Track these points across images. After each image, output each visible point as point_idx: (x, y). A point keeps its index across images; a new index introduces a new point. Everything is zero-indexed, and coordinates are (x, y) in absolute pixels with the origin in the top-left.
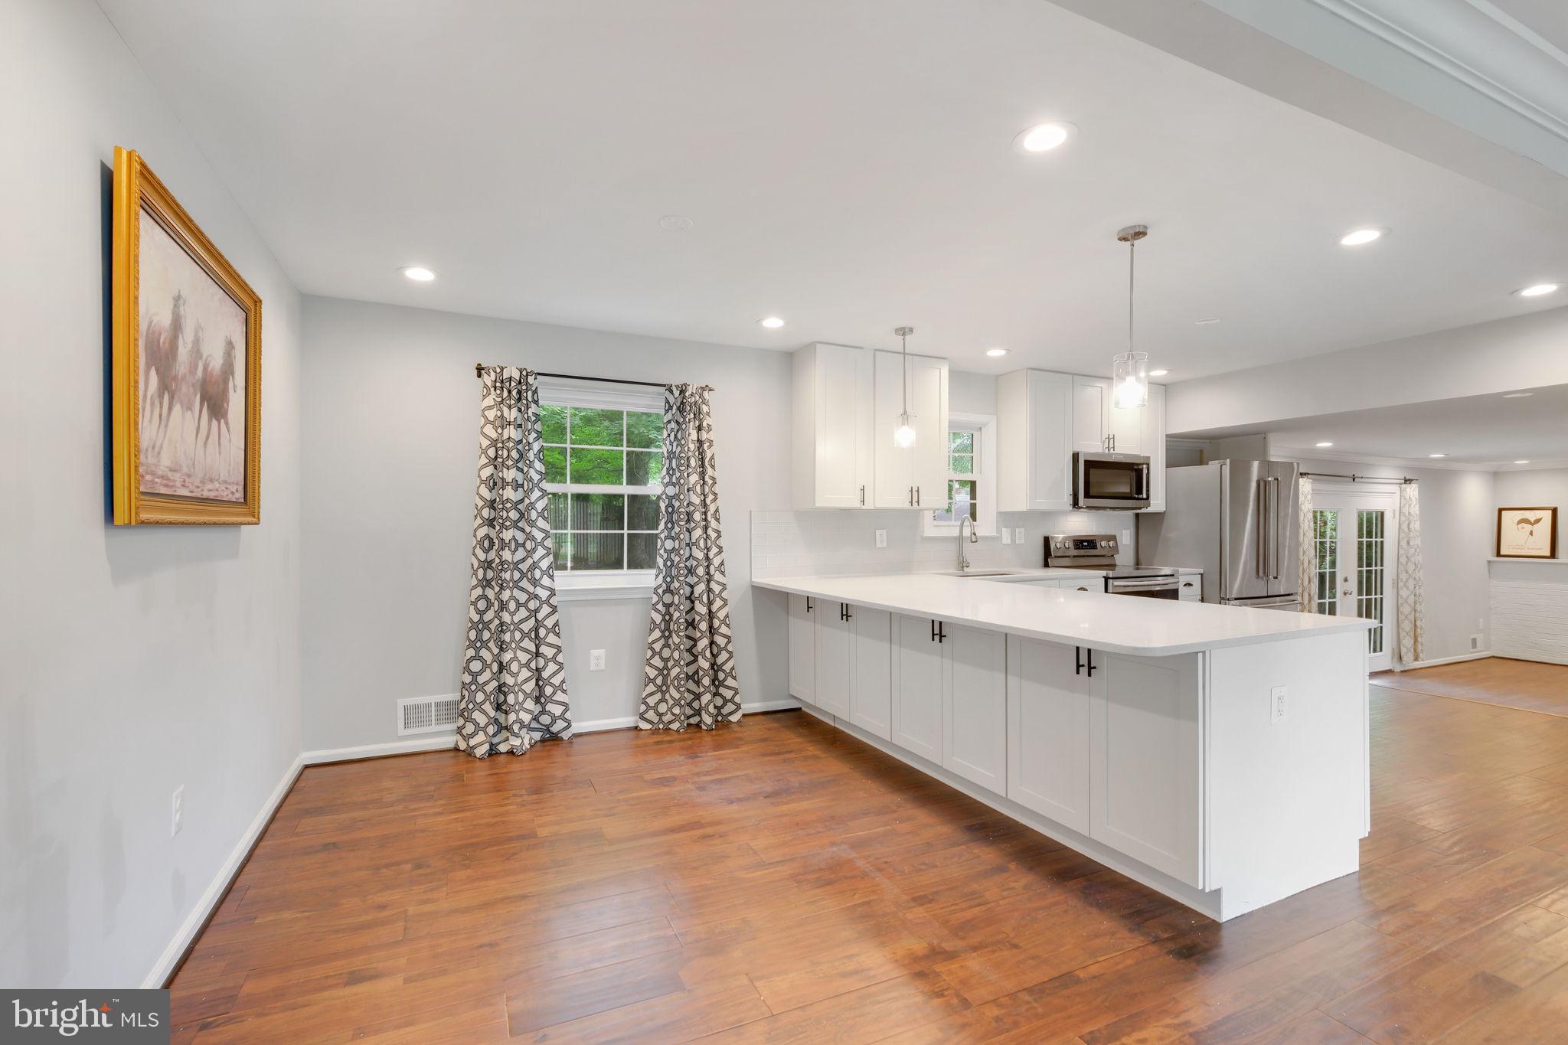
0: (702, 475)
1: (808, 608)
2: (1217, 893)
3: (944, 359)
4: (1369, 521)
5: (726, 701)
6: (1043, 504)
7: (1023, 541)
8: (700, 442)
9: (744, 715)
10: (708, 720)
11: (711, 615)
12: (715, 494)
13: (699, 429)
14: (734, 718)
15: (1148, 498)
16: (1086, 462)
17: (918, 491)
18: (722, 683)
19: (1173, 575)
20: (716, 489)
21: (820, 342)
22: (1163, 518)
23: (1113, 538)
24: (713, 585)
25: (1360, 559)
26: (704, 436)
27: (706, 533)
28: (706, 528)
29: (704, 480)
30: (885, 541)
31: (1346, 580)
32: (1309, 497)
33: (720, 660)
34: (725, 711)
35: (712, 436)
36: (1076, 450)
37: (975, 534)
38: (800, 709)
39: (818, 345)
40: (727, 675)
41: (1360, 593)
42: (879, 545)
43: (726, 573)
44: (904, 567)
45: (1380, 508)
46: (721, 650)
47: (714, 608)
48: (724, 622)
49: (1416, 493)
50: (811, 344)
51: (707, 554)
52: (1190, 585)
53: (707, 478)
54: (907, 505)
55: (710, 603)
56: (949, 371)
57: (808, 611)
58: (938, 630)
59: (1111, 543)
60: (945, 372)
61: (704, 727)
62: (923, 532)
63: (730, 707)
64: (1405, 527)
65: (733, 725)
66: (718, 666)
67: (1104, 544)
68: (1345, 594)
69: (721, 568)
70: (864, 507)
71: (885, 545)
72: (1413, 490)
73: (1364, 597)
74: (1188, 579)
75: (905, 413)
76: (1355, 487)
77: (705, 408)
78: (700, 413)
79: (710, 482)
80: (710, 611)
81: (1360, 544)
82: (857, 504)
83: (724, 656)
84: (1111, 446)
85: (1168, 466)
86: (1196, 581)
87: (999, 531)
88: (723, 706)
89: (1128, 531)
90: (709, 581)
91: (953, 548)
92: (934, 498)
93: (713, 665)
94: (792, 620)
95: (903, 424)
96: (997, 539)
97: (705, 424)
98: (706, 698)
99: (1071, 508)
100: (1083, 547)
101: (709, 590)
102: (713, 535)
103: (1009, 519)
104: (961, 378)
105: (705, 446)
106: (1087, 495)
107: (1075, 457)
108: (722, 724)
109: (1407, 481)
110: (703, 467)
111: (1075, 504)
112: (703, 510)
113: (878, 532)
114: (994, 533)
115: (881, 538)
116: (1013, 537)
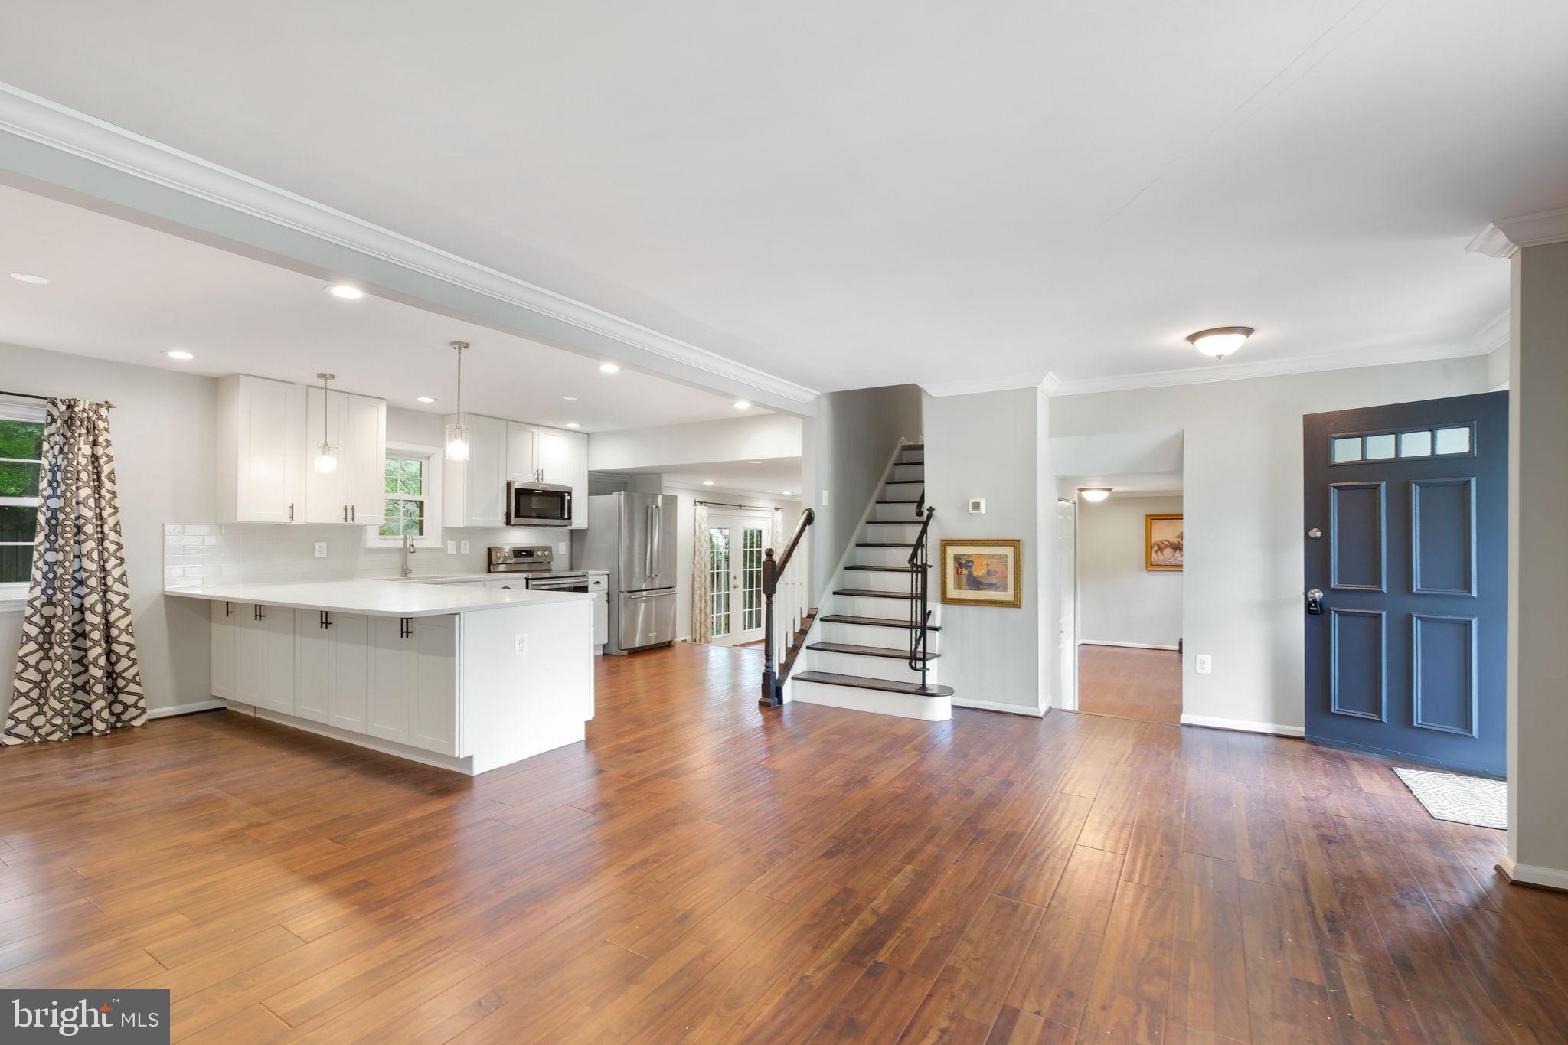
0: (98, 489)
1: (228, 612)
2: (471, 758)
3: (383, 399)
4: (752, 535)
5: (126, 707)
6: (478, 521)
7: (468, 552)
8: (95, 458)
9: (150, 720)
10: (100, 726)
11: (108, 625)
12: (116, 508)
13: (95, 443)
14: (137, 723)
15: (570, 518)
16: (517, 490)
17: (353, 509)
18: (122, 690)
19: (585, 576)
20: (117, 502)
21: (242, 374)
22: (586, 534)
23: (549, 549)
24: (110, 595)
25: (745, 561)
26: (100, 451)
27: (102, 545)
28: (101, 541)
29: (99, 493)
30: (325, 552)
31: (735, 578)
32: (705, 519)
33: (119, 668)
34: (126, 717)
35: (110, 451)
36: (509, 479)
37: (413, 546)
38: (225, 708)
39: (241, 377)
40: (128, 682)
41: (745, 588)
42: (317, 555)
43: (129, 584)
44: (347, 574)
45: (759, 528)
46: (119, 657)
47: (112, 617)
48: (126, 630)
49: (780, 517)
50: (235, 374)
51: (104, 566)
52: (599, 583)
53: (103, 492)
54: (341, 521)
55: (106, 613)
56: (387, 407)
57: (228, 616)
58: (325, 618)
59: (546, 553)
60: (383, 410)
61: (95, 734)
62: (366, 544)
63: (133, 712)
64: (774, 540)
65: (135, 730)
66: (116, 673)
67: (539, 553)
68: (735, 587)
69: (122, 579)
70: (293, 522)
71: (324, 555)
72: (779, 515)
73: (748, 590)
74: (597, 579)
75: (326, 444)
76: (739, 513)
77: (101, 425)
78: (95, 428)
79: (108, 496)
80: (107, 621)
81: (745, 552)
82: (286, 519)
83: (124, 663)
84: (540, 477)
85: (590, 494)
86: (604, 580)
87: (444, 543)
88: (123, 713)
89: (564, 544)
90: (105, 592)
91: (398, 557)
92: (371, 515)
93: (109, 674)
94: (214, 625)
95: (324, 454)
96: (443, 550)
97: (101, 440)
98: (97, 706)
99: (505, 525)
100: (522, 556)
101: (105, 601)
102: (112, 548)
103: (451, 533)
104: (399, 414)
105: (102, 461)
106: (517, 515)
107: (509, 485)
108: (120, 730)
109: (777, 509)
110: (99, 481)
111: (508, 522)
112: (99, 523)
113: (317, 545)
114: (439, 545)
115: (320, 549)
116: (458, 548)
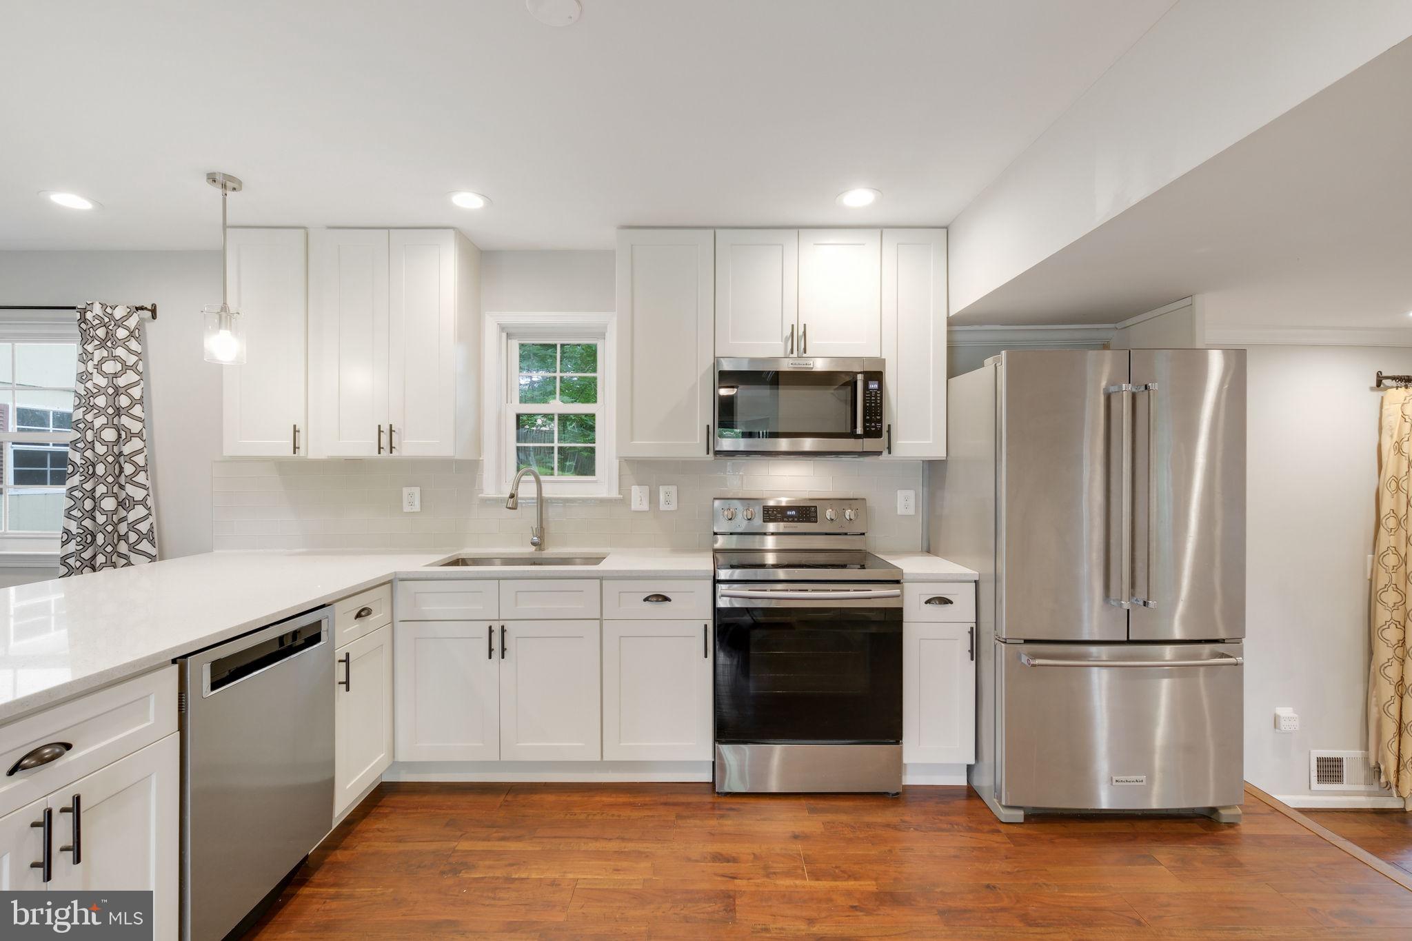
3: (450, 228)
15: (876, 434)
16: (722, 376)
17: (392, 431)
19: (898, 582)
23: (857, 504)
30: (417, 503)
42: (407, 509)
52: (945, 601)
59: (847, 513)
60: (450, 250)
62: (481, 491)
69: (149, 536)
71: (417, 508)
74: (938, 590)
84: (801, 345)
86: (963, 596)
87: (623, 489)
96: (622, 502)
100: (786, 519)
113: (406, 490)
114: (614, 494)
115: (412, 498)
116: (653, 499)
